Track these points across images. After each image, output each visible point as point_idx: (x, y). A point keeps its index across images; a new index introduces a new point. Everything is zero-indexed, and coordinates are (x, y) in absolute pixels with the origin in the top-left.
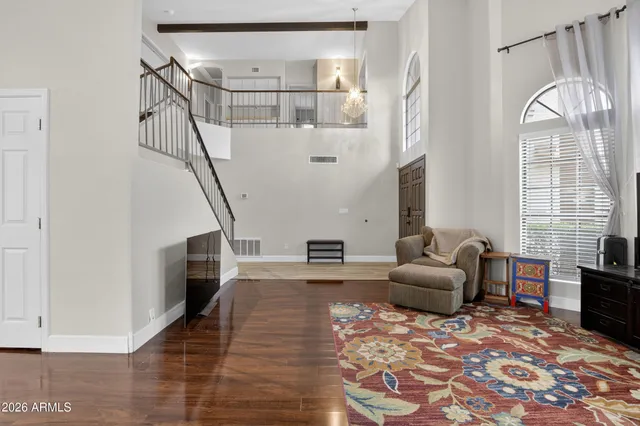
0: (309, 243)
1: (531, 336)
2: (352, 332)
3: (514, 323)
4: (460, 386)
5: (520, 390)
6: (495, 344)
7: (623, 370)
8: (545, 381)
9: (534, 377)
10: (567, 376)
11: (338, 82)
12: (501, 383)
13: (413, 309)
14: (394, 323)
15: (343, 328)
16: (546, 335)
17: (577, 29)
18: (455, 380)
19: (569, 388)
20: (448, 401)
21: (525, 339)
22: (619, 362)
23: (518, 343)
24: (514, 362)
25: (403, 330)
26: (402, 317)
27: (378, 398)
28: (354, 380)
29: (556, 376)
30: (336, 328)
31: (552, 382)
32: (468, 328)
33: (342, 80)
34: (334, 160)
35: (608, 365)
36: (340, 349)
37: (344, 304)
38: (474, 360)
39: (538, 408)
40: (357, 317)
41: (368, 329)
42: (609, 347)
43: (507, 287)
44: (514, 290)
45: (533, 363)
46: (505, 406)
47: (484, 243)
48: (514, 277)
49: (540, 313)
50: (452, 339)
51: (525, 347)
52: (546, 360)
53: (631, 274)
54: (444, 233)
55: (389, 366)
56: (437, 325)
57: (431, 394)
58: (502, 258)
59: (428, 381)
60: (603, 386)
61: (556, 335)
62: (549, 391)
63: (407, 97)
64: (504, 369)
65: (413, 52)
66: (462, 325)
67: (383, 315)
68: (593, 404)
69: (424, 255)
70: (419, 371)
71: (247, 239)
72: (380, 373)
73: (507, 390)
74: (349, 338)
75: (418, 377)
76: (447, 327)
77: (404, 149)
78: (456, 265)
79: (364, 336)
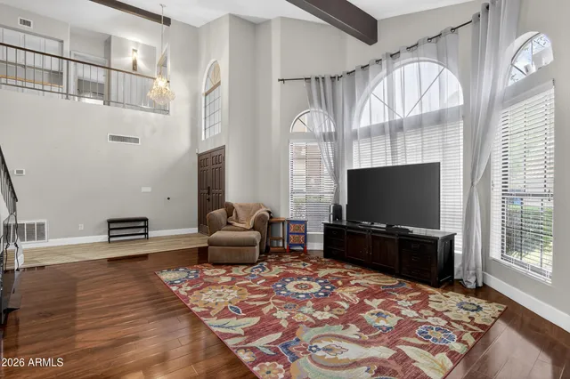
0: (110, 222)
1: (302, 267)
2: (189, 288)
3: (292, 262)
4: (277, 301)
5: (307, 294)
6: (286, 275)
7: (345, 273)
8: (316, 287)
9: (311, 287)
10: (325, 282)
11: (135, 64)
12: (297, 294)
13: (228, 264)
14: (218, 276)
15: (180, 287)
16: (309, 265)
17: (321, 79)
18: (273, 299)
19: (327, 287)
20: (274, 310)
21: (300, 269)
22: (343, 271)
23: (297, 272)
24: (299, 282)
25: (228, 279)
26: (223, 271)
27: (233, 321)
28: (210, 316)
29: (320, 284)
30: (174, 289)
31: (320, 287)
32: (268, 270)
33: (141, 64)
34: (136, 140)
35: (339, 273)
36: (188, 301)
37: (169, 270)
38: (278, 286)
39: (317, 300)
40: (187, 277)
41: (202, 284)
42: (338, 265)
43: (283, 241)
44: (288, 241)
45: (308, 280)
46: (303, 303)
47: (270, 212)
48: (288, 233)
49: (303, 255)
50: (261, 277)
51: (302, 273)
52: (313, 277)
53: (345, 224)
54: (241, 206)
55: (230, 302)
56: (248, 271)
57: (263, 309)
58: (279, 222)
59: (258, 304)
60: (340, 283)
61: (314, 264)
62: (320, 291)
63: (206, 95)
64: (296, 286)
65: (213, 60)
66: (264, 269)
67: (208, 272)
68: (338, 291)
69: (228, 224)
70: (249, 300)
71: (35, 221)
72: (226, 308)
73: (301, 296)
74: (191, 292)
75: (251, 303)
76: (256, 271)
77: (203, 139)
78: (254, 229)
79: (201, 288)
